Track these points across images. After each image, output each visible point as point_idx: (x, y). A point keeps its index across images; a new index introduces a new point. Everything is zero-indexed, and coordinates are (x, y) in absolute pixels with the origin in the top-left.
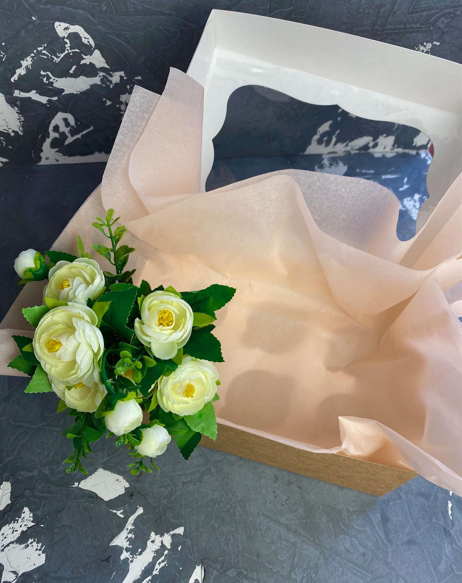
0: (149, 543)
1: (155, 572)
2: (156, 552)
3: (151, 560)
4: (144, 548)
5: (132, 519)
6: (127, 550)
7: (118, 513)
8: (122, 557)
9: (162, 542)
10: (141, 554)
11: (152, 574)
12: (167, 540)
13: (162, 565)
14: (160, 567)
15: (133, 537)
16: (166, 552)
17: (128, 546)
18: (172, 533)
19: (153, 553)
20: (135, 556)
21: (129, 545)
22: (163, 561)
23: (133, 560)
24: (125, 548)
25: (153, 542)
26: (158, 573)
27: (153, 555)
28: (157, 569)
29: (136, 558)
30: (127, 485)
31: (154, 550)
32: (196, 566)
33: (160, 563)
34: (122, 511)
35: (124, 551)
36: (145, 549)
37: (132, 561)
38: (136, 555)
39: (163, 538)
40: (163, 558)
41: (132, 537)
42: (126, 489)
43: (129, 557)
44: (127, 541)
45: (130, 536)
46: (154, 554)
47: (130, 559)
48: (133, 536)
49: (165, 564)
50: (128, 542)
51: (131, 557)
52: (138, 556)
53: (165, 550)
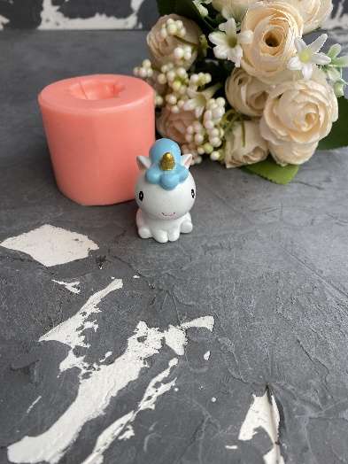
0: (132, 341)
1: (144, 405)
2: (150, 359)
3: (134, 376)
4: (120, 350)
5: (96, 298)
6: (78, 351)
7: (70, 286)
8: (65, 365)
9: (163, 341)
10: (110, 361)
11: (135, 408)
12: (176, 338)
13: (164, 388)
14: (159, 393)
15: (95, 329)
16: (174, 362)
17: (82, 345)
18: (186, 325)
19: (143, 361)
20: (95, 365)
21: (85, 342)
22: (166, 381)
23: (91, 373)
24: (73, 347)
25: (141, 340)
26: (153, 407)
27: (141, 365)
28: (149, 398)
29: (99, 369)
30: (95, 247)
31: (144, 356)
32: (254, 396)
33: (157, 385)
34: (77, 283)
35: (71, 353)
36: (122, 353)
37: (87, 376)
38: (99, 364)
39: (166, 334)
40: (166, 373)
41: (92, 329)
42: (91, 252)
43: (81, 367)
44: (82, 334)
45: (89, 325)
46: (145, 363)
47: (84, 371)
48: (96, 327)
49: (172, 388)
50: (83, 338)
51: (85, 367)
52: (102, 367)
53: (172, 358)
